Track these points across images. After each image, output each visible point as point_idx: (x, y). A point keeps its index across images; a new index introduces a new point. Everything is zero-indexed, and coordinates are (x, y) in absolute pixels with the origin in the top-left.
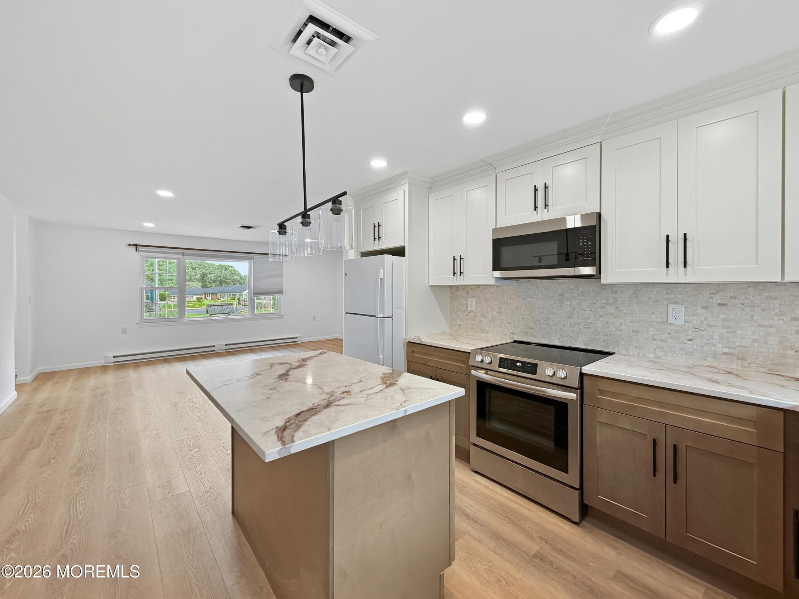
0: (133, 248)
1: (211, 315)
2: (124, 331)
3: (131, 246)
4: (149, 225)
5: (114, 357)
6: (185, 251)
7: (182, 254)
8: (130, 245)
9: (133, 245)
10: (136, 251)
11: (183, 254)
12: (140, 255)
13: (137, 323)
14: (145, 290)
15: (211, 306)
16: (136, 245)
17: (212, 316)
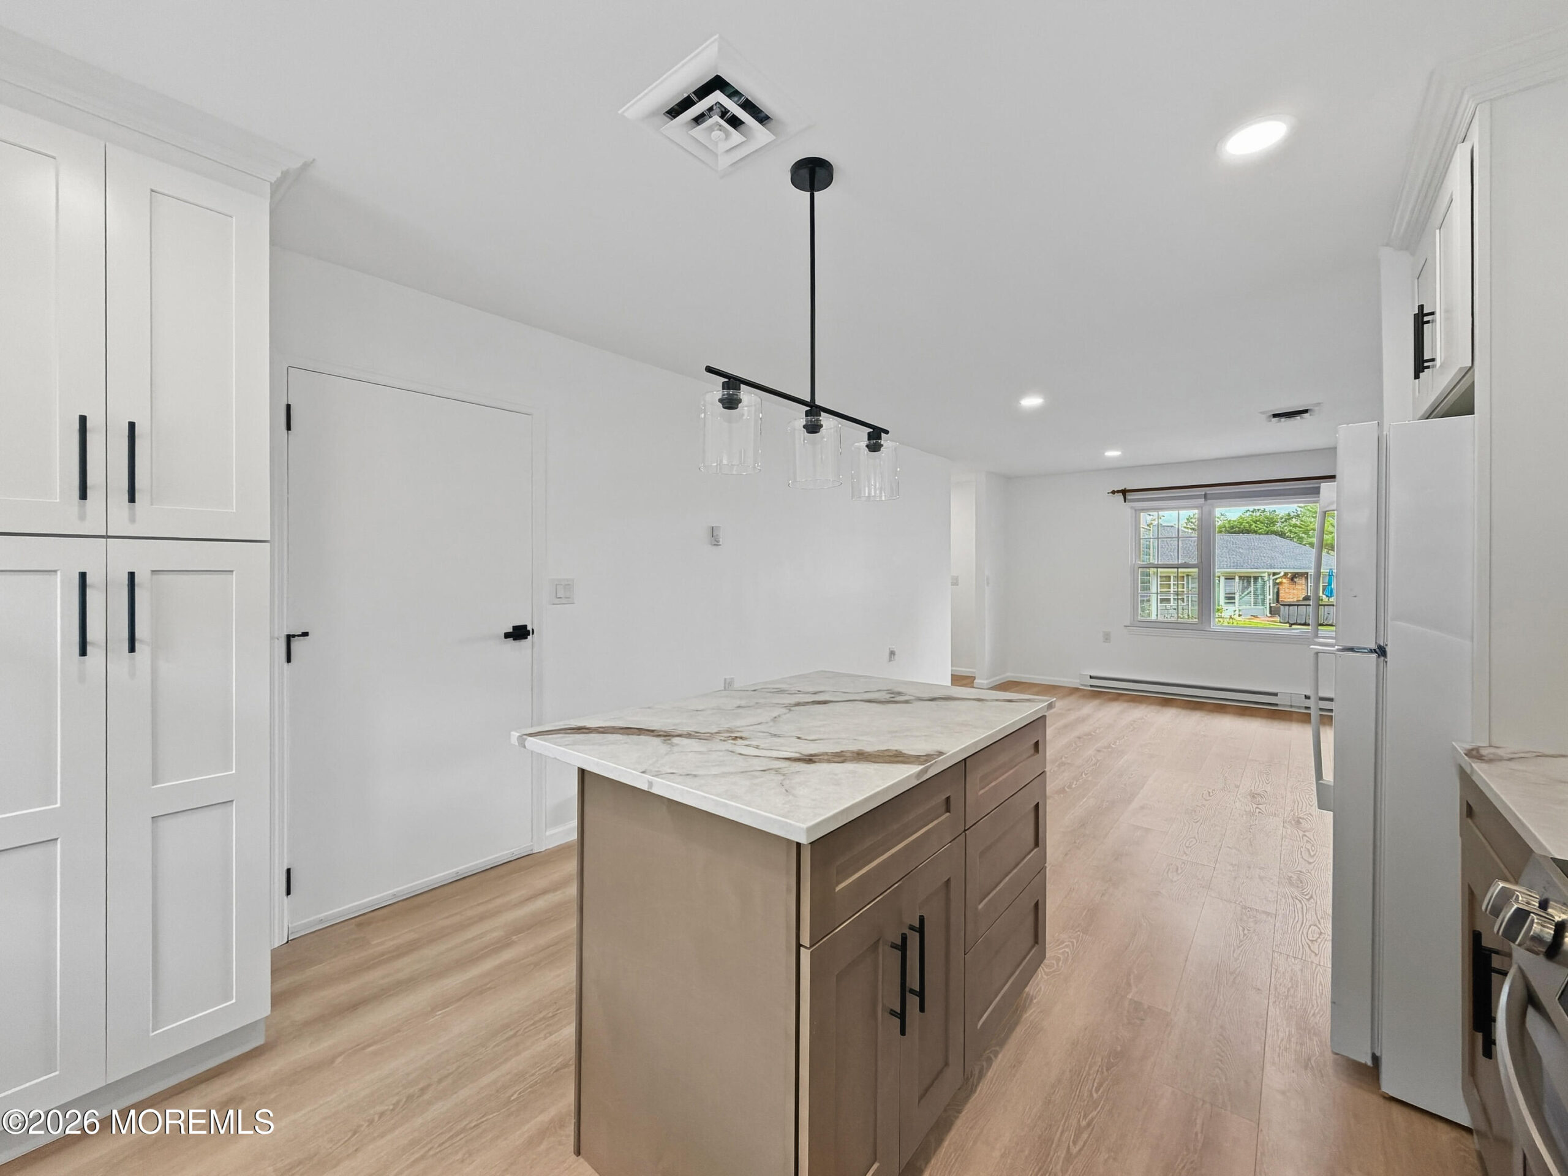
0: (1120, 496)
1: (1291, 625)
2: (1107, 637)
3: (1116, 494)
4: (1112, 454)
5: (1091, 677)
6: (1208, 490)
7: (1203, 497)
8: (1113, 492)
9: (1118, 492)
10: (1125, 502)
11: (1206, 497)
12: (1132, 508)
13: (1125, 626)
14: (1140, 570)
15: (1289, 605)
16: (1124, 492)
17: (1294, 627)
